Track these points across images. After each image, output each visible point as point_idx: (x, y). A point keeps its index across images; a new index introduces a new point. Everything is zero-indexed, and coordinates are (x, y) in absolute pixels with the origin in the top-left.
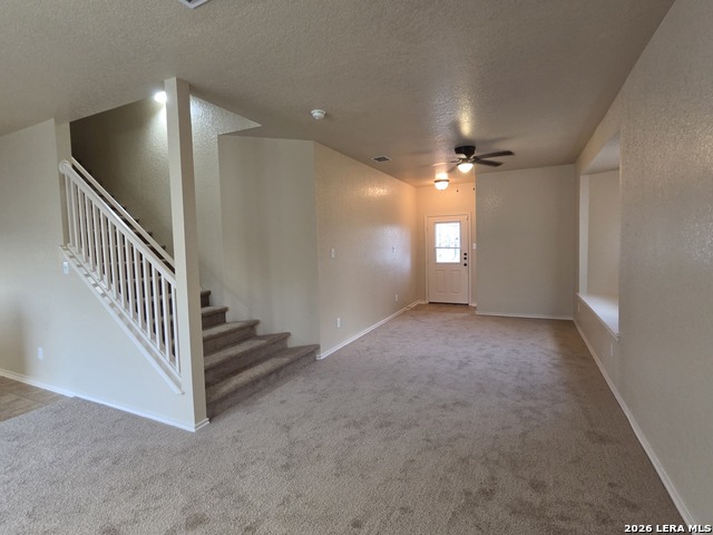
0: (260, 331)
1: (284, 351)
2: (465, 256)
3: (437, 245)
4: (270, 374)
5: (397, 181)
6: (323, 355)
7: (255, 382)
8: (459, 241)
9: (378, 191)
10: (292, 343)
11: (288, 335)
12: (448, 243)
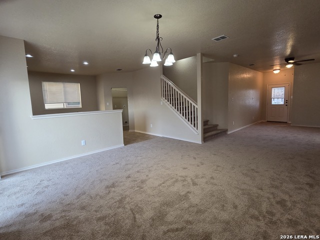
0: (209, 123)
1: (217, 130)
2: (286, 101)
3: (273, 97)
4: (215, 134)
5: (255, 71)
6: (229, 133)
7: (212, 136)
8: (284, 95)
9: (246, 76)
10: (219, 128)
11: (218, 125)
12: (278, 97)
